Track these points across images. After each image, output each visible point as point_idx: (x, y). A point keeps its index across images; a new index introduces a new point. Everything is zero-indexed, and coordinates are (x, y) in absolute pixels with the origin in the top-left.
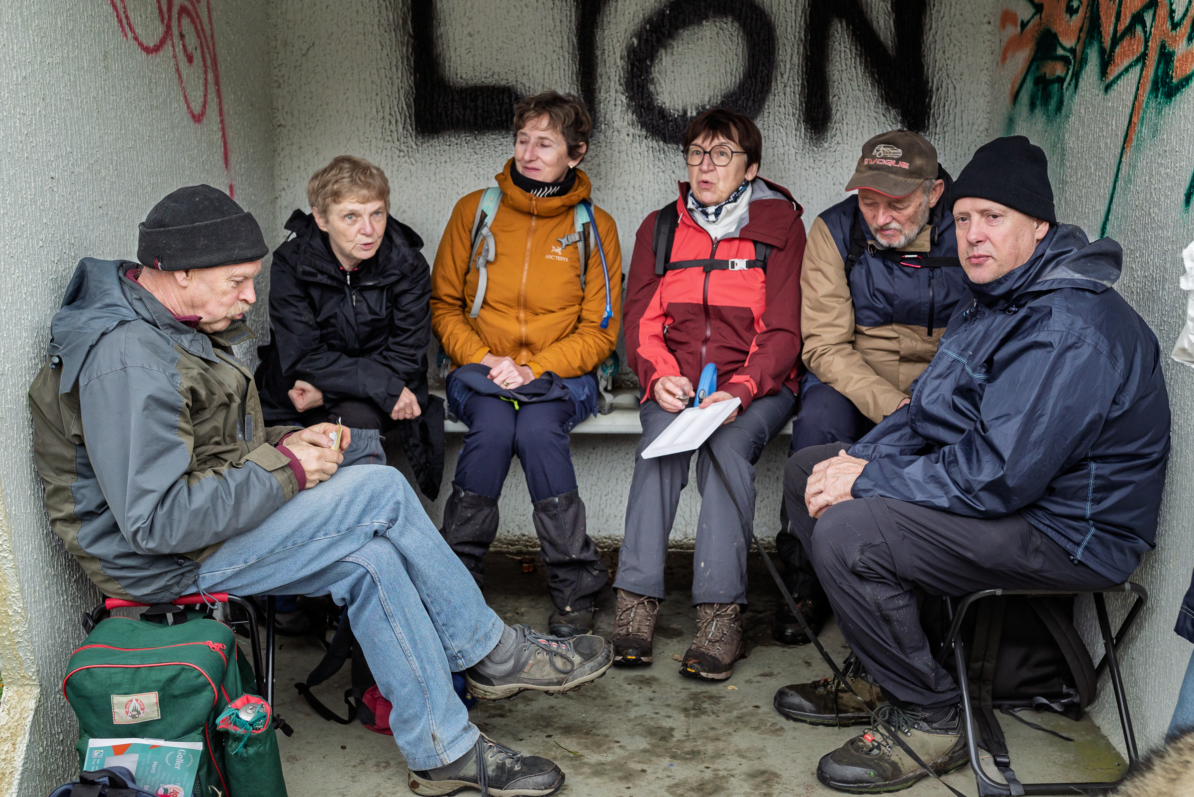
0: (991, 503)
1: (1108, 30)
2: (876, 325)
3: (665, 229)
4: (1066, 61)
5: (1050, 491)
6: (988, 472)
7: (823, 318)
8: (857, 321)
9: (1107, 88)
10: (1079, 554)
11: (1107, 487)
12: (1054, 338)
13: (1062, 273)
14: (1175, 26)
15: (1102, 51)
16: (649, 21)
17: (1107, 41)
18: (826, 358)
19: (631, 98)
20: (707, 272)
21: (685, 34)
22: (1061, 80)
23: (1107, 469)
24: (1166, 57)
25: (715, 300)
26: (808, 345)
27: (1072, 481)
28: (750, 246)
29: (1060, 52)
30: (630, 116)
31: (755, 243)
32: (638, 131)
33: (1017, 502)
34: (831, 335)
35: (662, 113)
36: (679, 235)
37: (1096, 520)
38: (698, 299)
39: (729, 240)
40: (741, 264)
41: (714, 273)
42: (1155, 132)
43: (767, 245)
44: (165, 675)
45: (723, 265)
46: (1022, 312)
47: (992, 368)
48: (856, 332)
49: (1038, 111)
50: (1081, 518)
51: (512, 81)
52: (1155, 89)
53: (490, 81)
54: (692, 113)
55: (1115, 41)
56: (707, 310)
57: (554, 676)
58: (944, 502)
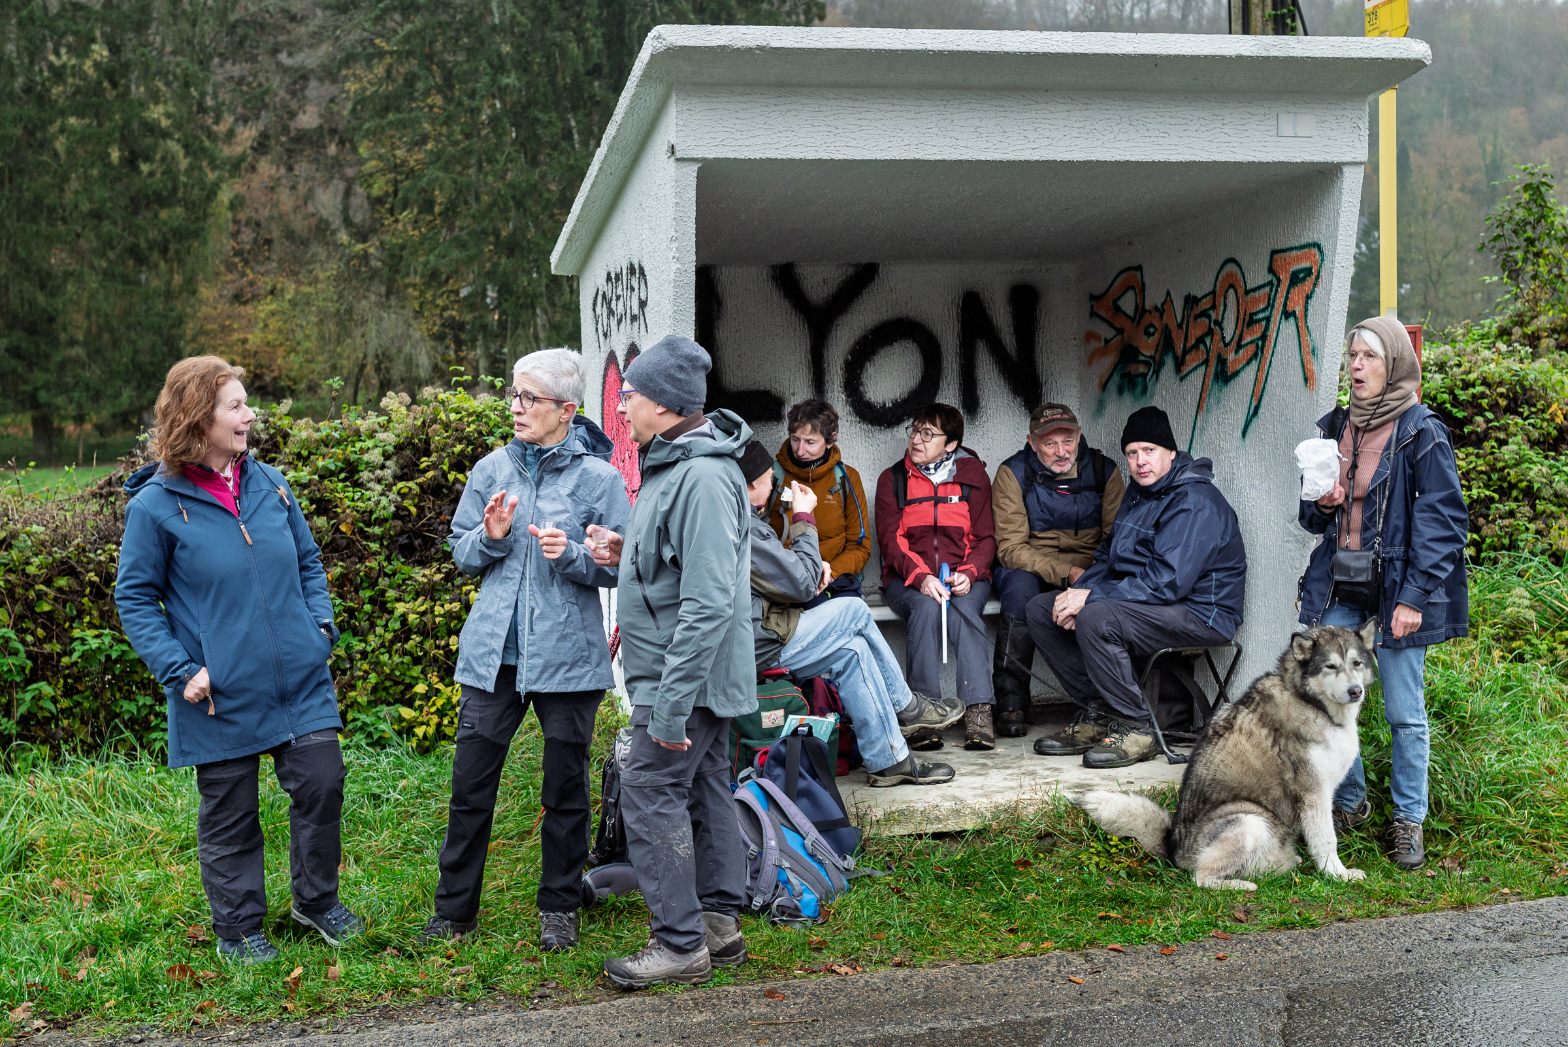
0: (1169, 595)
1: (1179, 347)
2: (1043, 530)
3: (901, 478)
4: (1147, 364)
5: (1194, 591)
6: (1166, 577)
7: (1011, 527)
8: (1031, 528)
9: (1182, 379)
10: (1211, 622)
11: (1221, 586)
12: (1191, 506)
13: (1189, 475)
14: (1226, 345)
15: (1176, 358)
16: (858, 343)
17: (1179, 352)
18: (1016, 553)
19: (848, 396)
20: (936, 505)
21: (882, 352)
22: (1144, 375)
23: (1221, 575)
24: (1222, 361)
25: (943, 522)
26: (1003, 547)
27: (1203, 584)
28: (958, 488)
29: (1142, 358)
30: (848, 408)
31: (961, 485)
32: (854, 418)
33: (1181, 594)
34: (1016, 539)
35: (869, 405)
36: (912, 482)
37: (1217, 604)
38: (930, 522)
39: (945, 484)
40: (955, 499)
41: (940, 505)
42: (1219, 402)
43: (971, 487)
44: (786, 701)
45: (945, 500)
46: (1172, 495)
47: (1158, 526)
48: (1032, 536)
49: (1126, 395)
50: (1210, 604)
51: (768, 388)
52: (1216, 378)
53: (753, 387)
54: (889, 405)
55: (1186, 352)
56: (936, 529)
57: (938, 718)
58: (1144, 598)
